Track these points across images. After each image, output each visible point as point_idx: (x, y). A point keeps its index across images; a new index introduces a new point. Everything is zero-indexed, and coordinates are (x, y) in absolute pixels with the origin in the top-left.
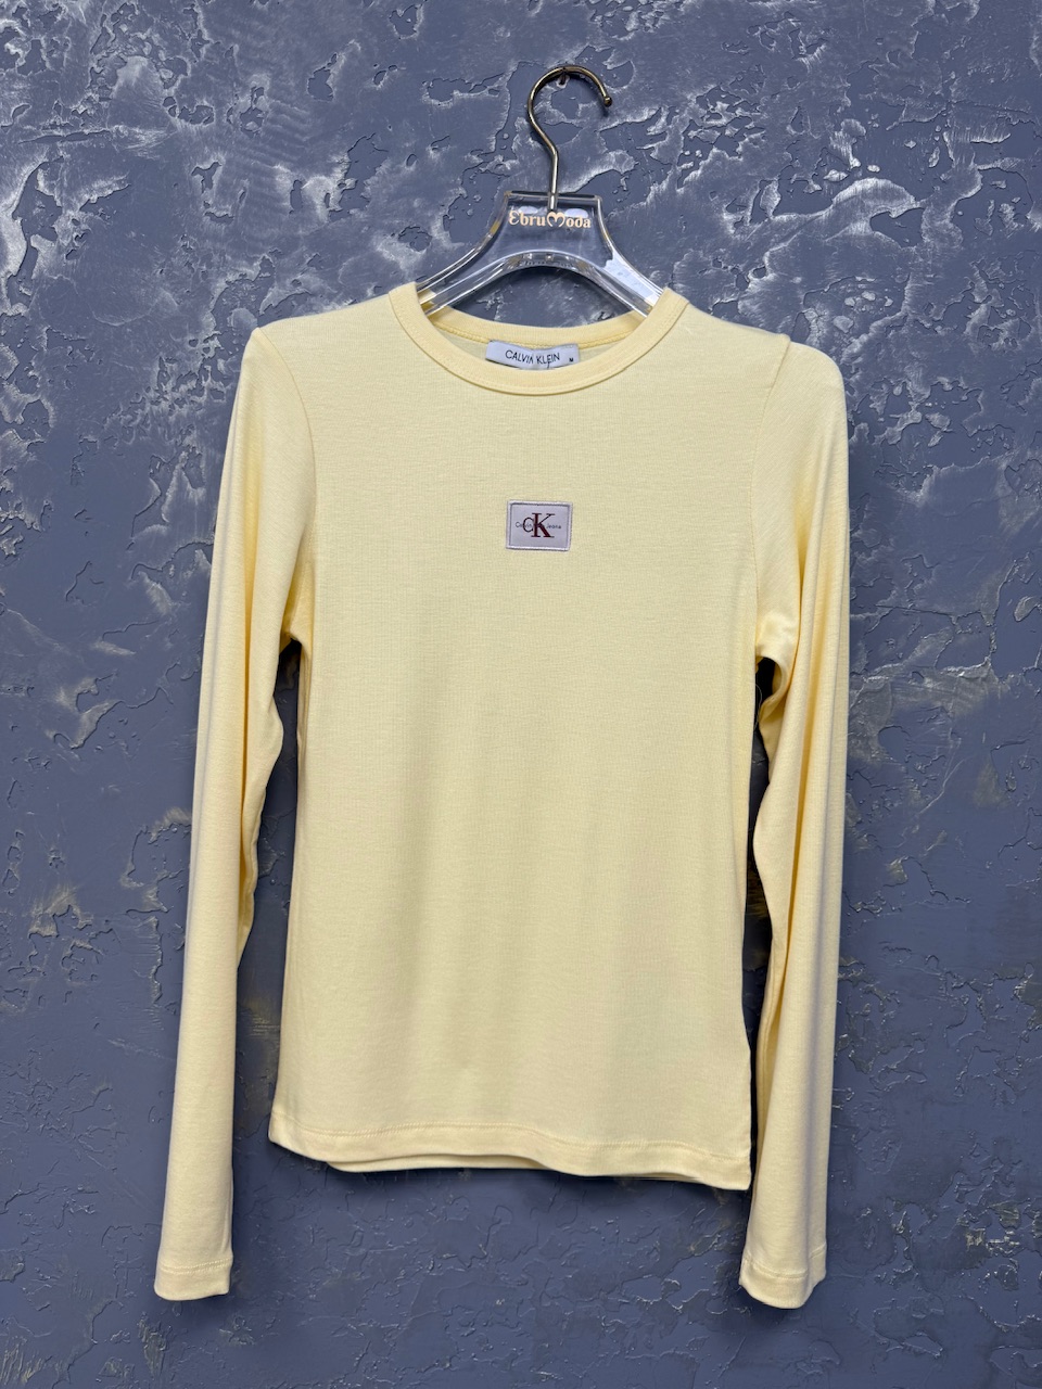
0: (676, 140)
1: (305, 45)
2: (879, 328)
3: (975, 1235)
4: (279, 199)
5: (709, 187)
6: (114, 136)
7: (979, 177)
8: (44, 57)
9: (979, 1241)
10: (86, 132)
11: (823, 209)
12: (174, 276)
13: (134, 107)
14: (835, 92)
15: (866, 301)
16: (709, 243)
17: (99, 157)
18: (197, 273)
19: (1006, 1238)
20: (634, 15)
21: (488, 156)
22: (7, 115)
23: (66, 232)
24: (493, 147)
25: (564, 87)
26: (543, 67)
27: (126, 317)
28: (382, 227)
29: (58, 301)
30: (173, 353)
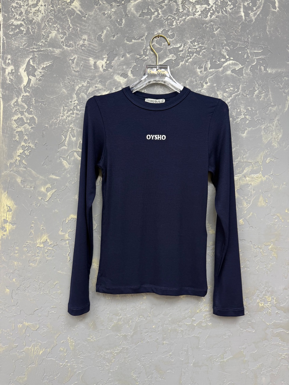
0: (186, 52)
1: (95, 28)
2: (234, 96)
4: (91, 66)
5: (194, 63)
6: (49, 51)
7: (256, 60)
8: (30, 31)
9: (262, 305)
10: (42, 50)
11: (220, 68)
12: (66, 86)
13: (54, 44)
14: (222, 40)
15: (231, 90)
16: (194, 76)
17: (45, 56)
18: (71, 85)
19: (268, 304)
20: (175, 21)
21: (141, 56)
22: (22, 46)
23: (38, 75)
24: (142, 54)
25: (159, 39)
26: (153, 34)
27: (54, 95)
28: (116, 73)
29: (37, 92)
30: (66, 104)
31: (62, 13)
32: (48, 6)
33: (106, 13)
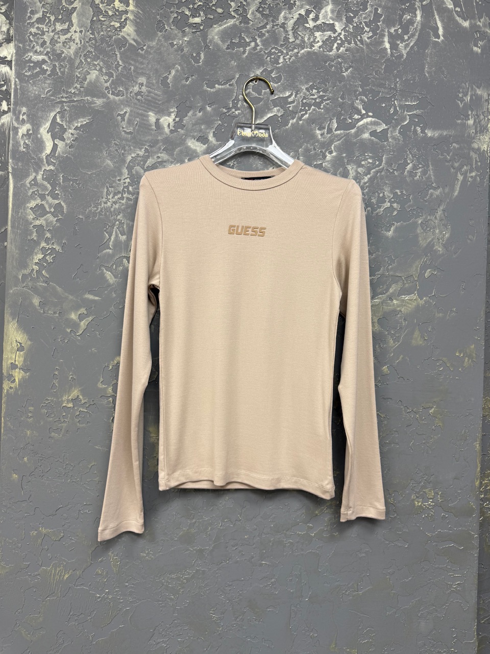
0: (298, 103)
1: (159, 67)
2: (374, 172)
3: (418, 502)
4: (151, 125)
5: (311, 121)
6: (86, 101)
7: (408, 117)
8: (58, 71)
9: (420, 504)
10: (75, 99)
11: (353, 129)
12: (111, 155)
13: (94, 90)
14: (356, 86)
15: (369, 163)
16: (311, 142)
17: (80, 110)
18: (120, 154)
19: (430, 503)
20: (282, 57)
21: (229, 109)
22: (44, 93)
23: (69, 138)
24: (231, 106)
25: (257, 83)
26: (248, 76)
27: (93, 170)
28: (190, 136)
29: (66, 164)
30: (112, 184)
31: (107, 43)
32: (85, 32)
33: (175, 43)
